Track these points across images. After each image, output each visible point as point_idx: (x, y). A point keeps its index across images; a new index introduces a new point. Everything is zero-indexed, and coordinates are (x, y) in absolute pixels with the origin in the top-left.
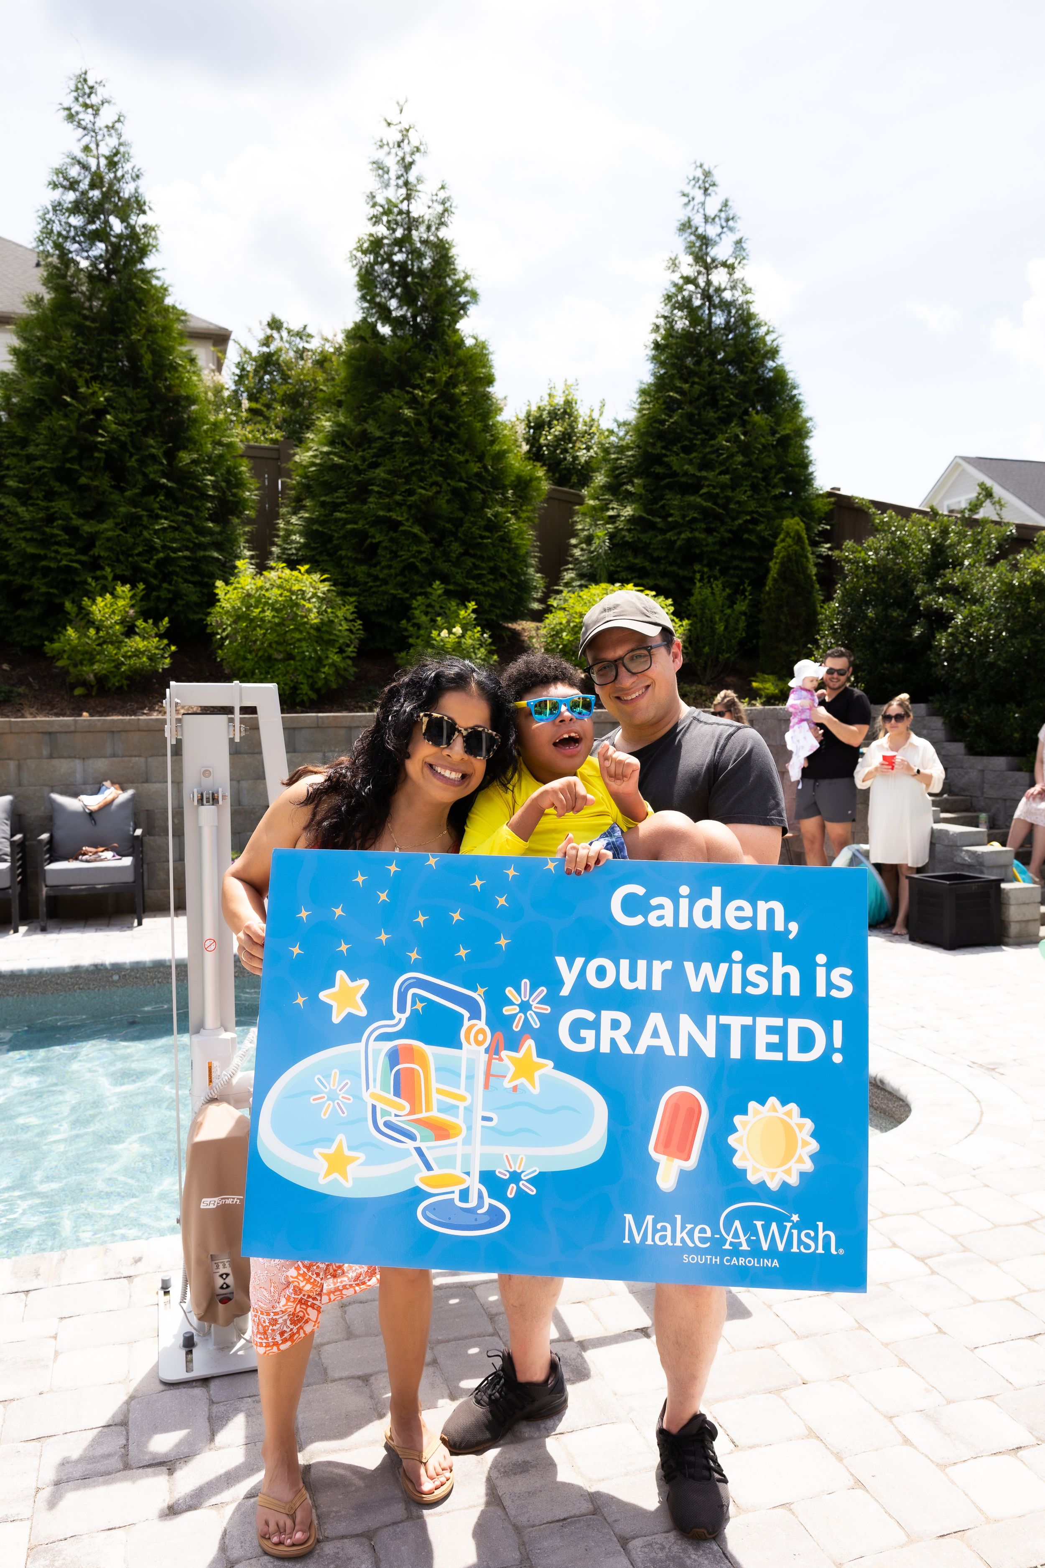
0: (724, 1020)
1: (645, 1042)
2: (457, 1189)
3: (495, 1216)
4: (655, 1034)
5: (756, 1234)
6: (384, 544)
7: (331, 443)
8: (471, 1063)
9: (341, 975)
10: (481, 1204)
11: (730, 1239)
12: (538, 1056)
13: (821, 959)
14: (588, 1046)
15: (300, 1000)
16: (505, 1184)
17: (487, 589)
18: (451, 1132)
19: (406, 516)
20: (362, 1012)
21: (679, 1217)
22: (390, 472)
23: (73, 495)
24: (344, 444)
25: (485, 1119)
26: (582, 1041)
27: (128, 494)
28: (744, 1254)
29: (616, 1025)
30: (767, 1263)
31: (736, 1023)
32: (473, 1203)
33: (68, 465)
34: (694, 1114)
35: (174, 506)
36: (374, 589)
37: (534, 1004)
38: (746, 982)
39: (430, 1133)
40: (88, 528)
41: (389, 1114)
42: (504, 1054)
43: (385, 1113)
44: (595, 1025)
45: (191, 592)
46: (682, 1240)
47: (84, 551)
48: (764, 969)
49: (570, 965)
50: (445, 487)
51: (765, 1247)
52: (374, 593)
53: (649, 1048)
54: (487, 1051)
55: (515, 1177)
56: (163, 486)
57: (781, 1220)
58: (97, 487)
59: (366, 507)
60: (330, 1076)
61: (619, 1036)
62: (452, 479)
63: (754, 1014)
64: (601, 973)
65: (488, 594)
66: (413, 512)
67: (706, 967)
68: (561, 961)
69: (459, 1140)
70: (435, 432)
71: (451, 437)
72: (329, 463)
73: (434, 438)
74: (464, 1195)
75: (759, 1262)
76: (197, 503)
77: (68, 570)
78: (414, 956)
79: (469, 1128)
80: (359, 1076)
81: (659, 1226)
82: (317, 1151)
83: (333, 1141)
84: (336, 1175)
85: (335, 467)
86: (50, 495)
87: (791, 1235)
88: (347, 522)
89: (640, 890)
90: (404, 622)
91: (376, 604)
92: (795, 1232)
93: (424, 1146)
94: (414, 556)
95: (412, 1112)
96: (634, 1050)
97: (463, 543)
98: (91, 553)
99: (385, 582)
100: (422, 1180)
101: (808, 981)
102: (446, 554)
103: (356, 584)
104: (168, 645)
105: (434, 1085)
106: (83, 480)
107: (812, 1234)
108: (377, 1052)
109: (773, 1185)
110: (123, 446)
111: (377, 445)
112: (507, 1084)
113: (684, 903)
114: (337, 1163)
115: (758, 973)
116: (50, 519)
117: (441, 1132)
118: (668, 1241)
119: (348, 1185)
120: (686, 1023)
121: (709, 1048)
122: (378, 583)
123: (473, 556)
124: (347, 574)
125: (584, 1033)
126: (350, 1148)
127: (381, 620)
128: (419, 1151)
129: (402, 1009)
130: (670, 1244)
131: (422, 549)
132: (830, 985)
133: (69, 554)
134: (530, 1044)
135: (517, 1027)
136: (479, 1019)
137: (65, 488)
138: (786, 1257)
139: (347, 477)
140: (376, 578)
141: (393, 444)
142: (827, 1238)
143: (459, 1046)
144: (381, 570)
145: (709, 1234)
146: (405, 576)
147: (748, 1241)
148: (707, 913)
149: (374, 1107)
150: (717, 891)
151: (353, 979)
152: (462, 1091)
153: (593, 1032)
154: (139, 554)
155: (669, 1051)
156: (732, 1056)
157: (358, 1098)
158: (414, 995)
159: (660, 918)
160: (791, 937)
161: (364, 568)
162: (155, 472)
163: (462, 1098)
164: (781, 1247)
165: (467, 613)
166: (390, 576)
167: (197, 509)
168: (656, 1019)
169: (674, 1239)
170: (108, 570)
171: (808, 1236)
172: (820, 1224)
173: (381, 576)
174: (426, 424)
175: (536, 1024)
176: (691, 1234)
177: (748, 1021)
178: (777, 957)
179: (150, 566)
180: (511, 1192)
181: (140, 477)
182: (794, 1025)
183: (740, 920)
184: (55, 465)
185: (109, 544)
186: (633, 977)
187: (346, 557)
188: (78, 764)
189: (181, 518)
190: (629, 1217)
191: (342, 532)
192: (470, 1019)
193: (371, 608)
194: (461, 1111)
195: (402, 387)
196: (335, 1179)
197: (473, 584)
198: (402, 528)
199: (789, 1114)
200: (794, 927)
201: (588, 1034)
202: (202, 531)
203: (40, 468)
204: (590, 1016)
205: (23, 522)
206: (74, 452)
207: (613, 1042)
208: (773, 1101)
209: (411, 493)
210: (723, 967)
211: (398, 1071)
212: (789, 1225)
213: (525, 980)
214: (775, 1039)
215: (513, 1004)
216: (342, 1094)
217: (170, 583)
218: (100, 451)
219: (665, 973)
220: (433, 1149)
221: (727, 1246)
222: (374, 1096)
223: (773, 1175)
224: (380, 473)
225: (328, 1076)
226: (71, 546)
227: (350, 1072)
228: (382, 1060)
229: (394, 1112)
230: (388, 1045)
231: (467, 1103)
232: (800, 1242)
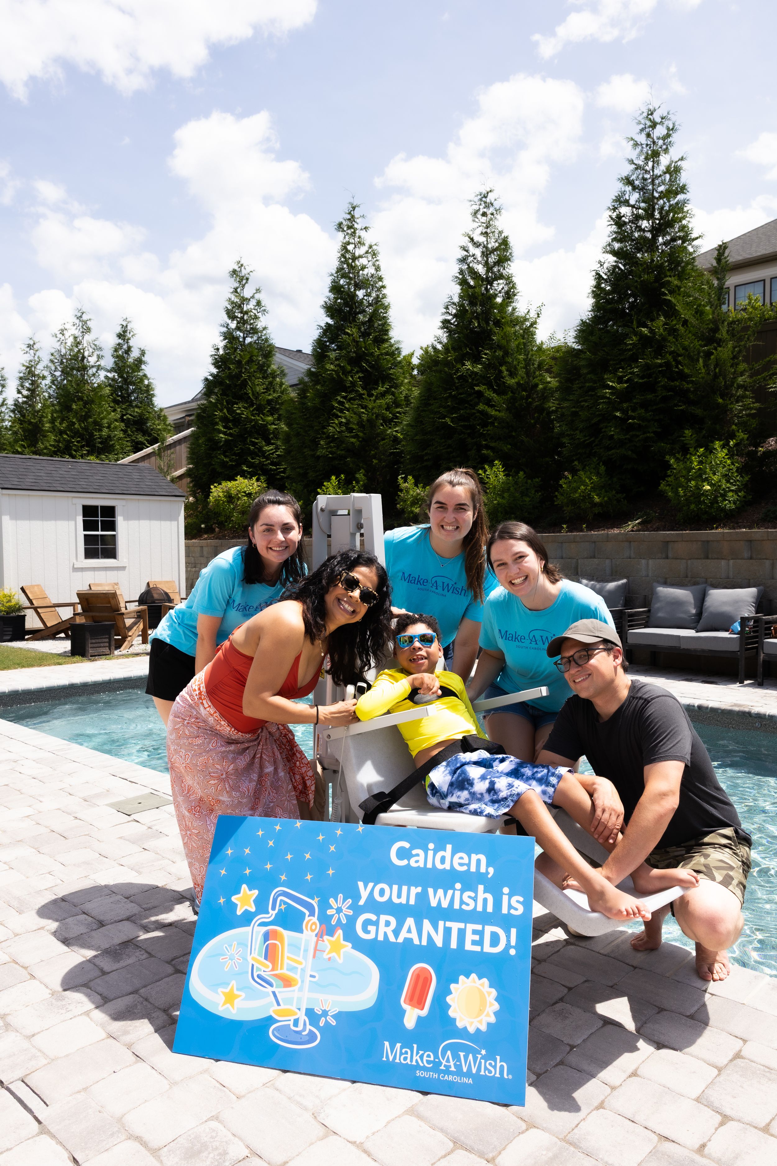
0: (449, 924)
1: (403, 935)
2: (292, 1018)
3: (312, 1037)
4: (409, 931)
5: (460, 1061)
8: (307, 942)
9: (244, 887)
10: (304, 1029)
11: (444, 1062)
12: (344, 940)
13: (506, 890)
14: (371, 936)
15: (222, 901)
16: (319, 1017)
18: (293, 983)
20: (253, 909)
21: (415, 1046)
25: (312, 976)
26: (368, 932)
28: (452, 1073)
29: (388, 924)
30: (465, 1080)
31: (455, 926)
32: (300, 1028)
34: (427, 981)
37: (344, 909)
38: (462, 902)
39: (281, 983)
41: (260, 970)
42: (326, 938)
43: (259, 969)
44: (376, 923)
46: (417, 1060)
48: (472, 894)
49: (366, 887)
51: (465, 1070)
53: (405, 939)
54: (316, 935)
55: (325, 1013)
57: (475, 1052)
60: (231, 945)
61: (389, 930)
63: (466, 922)
64: (382, 892)
67: (440, 892)
68: (361, 884)
69: (296, 988)
74: (296, 1022)
75: (460, 1080)
78: (283, 878)
79: (303, 982)
80: (247, 946)
81: (403, 1051)
82: (220, 990)
83: (229, 984)
84: (228, 1005)
87: (480, 1063)
89: (407, 845)
92: (483, 1061)
93: (277, 991)
95: (273, 970)
96: (396, 939)
100: (274, 1011)
101: (498, 904)
105: (286, 954)
107: (493, 1064)
108: (258, 933)
109: (471, 1030)
112: (326, 956)
113: (430, 853)
114: (230, 998)
115: (469, 897)
117: (287, 982)
118: (408, 1061)
119: (234, 1012)
120: (427, 925)
121: (439, 941)
125: (370, 928)
126: (238, 990)
128: (274, 993)
129: (273, 909)
130: (409, 1063)
132: (510, 907)
134: (340, 933)
135: (333, 922)
136: (314, 916)
138: (477, 1077)
142: (502, 1067)
143: (301, 932)
145: (432, 1059)
147: (455, 1064)
148: (443, 860)
149: (253, 965)
150: (449, 847)
151: (250, 890)
152: (300, 959)
153: (375, 927)
155: (416, 942)
156: (452, 947)
157: (245, 959)
158: (281, 900)
159: (417, 862)
160: (489, 876)
163: (300, 963)
164: (474, 1071)
168: (410, 922)
169: (411, 1061)
171: (490, 1064)
172: (498, 1058)
175: (344, 921)
176: (421, 1057)
177: (462, 925)
178: (481, 888)
180: (322, 1024)
182: (489, 929)
183: (461, 865)
186: (399, 896)
190: (387, 1044)
192: (309, 916)
194: (299, 970)
196: (228, 1008)
199: (483, 985)
200: (491, 870)
201: (372, 928)
204: (374, 917)
207: (385, 934)
208: (473, 976)
210: (450, 892)
211: (268, 945)
212: (479, 1056)
213: (340, 894)
214: (477, 938)
215: (333, 908)
216: (237, 957)
219: (417, 894)
220: (282, 993)
221: (442, 1067)
222: (253, 959)
223: (472, 1023)
225: (230, 946)
227: (242, 944)
228: (260, 938)
229: (263, 969)
230: (264, 929)
231: (302, 966)
232: (486, 1068)
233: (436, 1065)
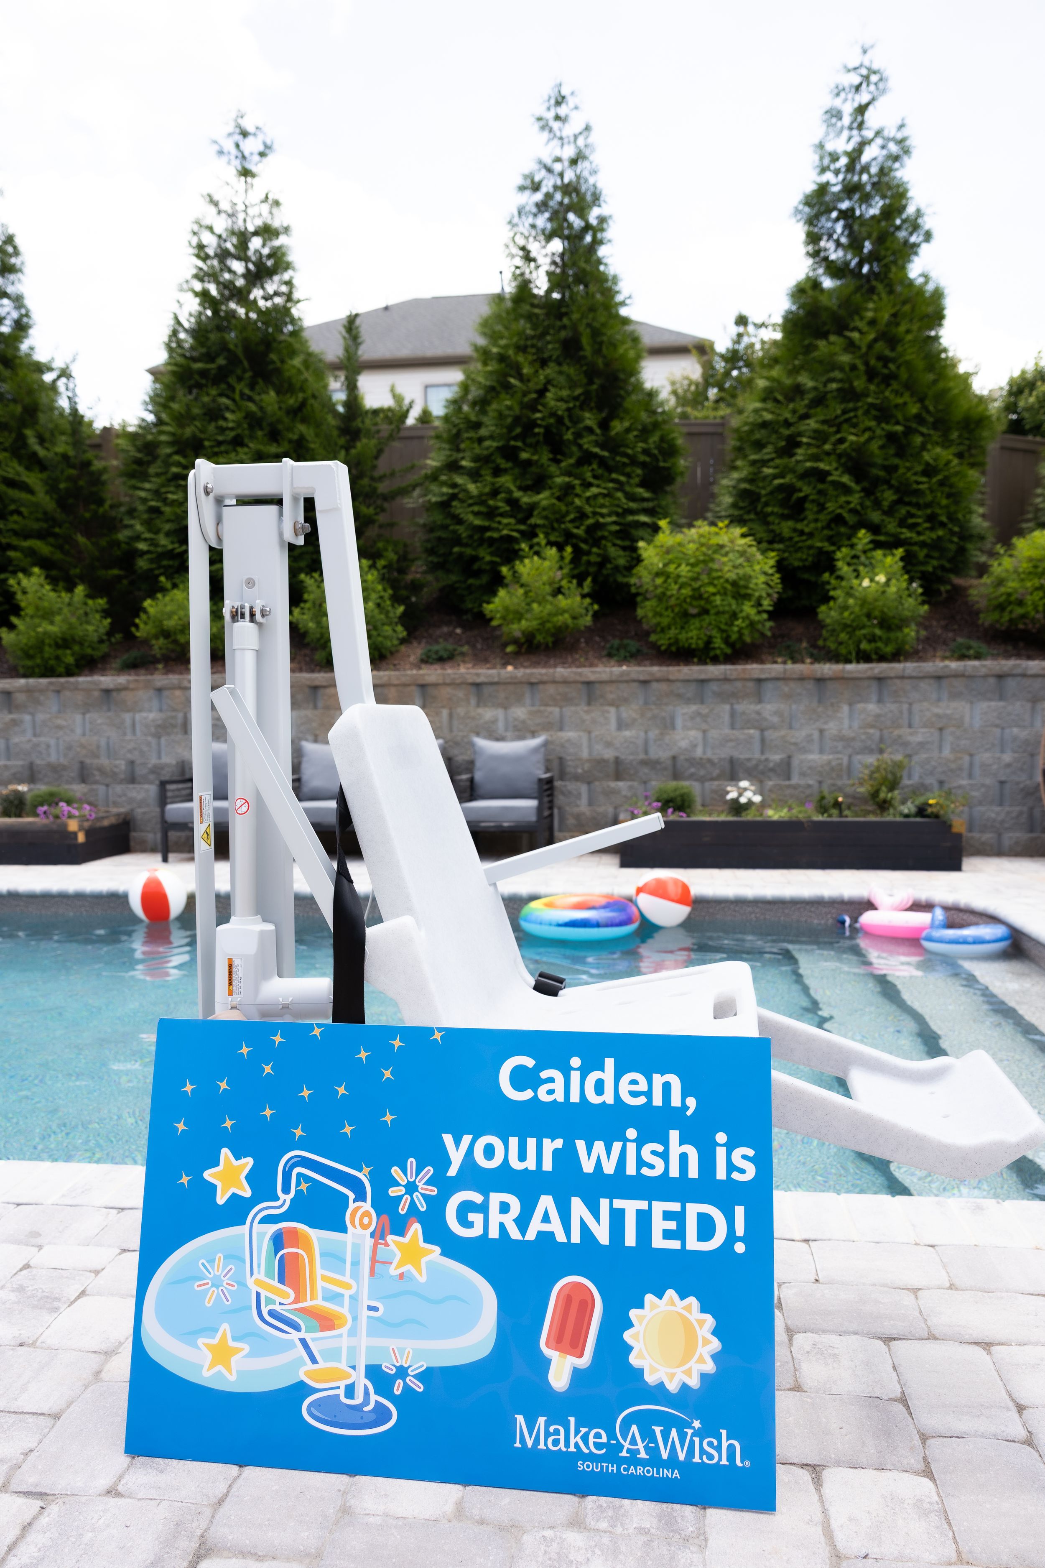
0: (618, 1203)
1: (536, 1226)
2: (342, 1384)
3: (381, 1414)
4: (546, 1219)
5: (655, 1441)
8: (356, 1248)
9: (225, 1153)
10: (366, 1401)
11: (626, 1445)
12: (426, 1241)
13: (721, 1138)
14: (476, 1231)
15: (185, 1180)
16: (391, 1379)
18: (337, 1322)
20: (247, 1193)
21: (572, 1420)
25: (371, 1308)
26: (470, 1225)
28: (643, 1463)
29: (505, 1208)
30: (667, 1473)
31: (631, 1207)
32: (359, 1400)
34: (587, 1306)
37: (421, 1185)
38: (641, 1163)
39: (315, 1323)
41: (274, 1302)
42: (390, 1238)
43: (269, 1301)
44: (483, 1209)
46: (576, 1444)
48: (660, 1148)
49: (457, 1143)
51: (665, 1455)
53: (540, 1233)
54: (372, 1235)
55: (402, 1372)
57: (681, 1426)
60: (213, 1261)
61: (509, 1220)
63: (650, 1198)
64: (489, 1152)
67: (599, 1146)
68: (448, 1139)
69: (344, 1331)
74: (350, 1391)
75: (658, 1473)
78: (298, 1132)
79: (355, 1319)
80: (244, 1261)
81: (552, 1429)
82: (201, 1341)
83: (217, 1330)
84: (220, 1368)
87: (692, 1443)
89: (529, 1062)
92: (697, 1440)
93: (308, 1337)
95: (297, 1300)
96: (523, 1236)
100: (307, 1373)
101: (707, 1162)
105: (319, 1271)
107: (715, 1443)
108: (261, 1235)
109: (672, 1387)
112: (393, 1271)
113: (575, 1076)
114: (222, 1354)
115: (654, 1153)
117: (326, 1322)
119: (233, 1378)
120: (578, 1208)
121: (602, 1234)
125: (472, 1217)
126: (235, 1339)
128: (303, 1341)
129: (286, 1190)
130: (564, 1449)
132: (731, 1167)
134: (416, 1228)
135: (403, 1210)
136: (365, 1201)
138: (687, 1467)
142: (731, 1448)
143: (344, 1230)
145: (604, 1439)
147: (646, 1448)
148: (599, 1087)
149: (258, 1295)
150: (609, 1063)
151: (237, 1158)
152: (347, 1279)
153: (482, 1216)
155: (561, 1237)
156: (627, 1244)
157: (243, 1284)
158: (299, 1175)
159: (551, 1092)
160: (689, 1113)
163: (348, 1286)
164: (682, 1457)
168: (546, 1202)
169: (567, 1444)
171: (710, 1444)
172: (724, 1432)
175: (423, 1207)
176: (585, 1438)
177: (643, 1205)
178: (674, 1135)
180: (398, 1388)
182: (693, 1210)
183: (634, 1094)
186: (522, 1157)
190: (520, 1418)
192: (355, 1201)
194: (347, 1300)
196: (219, 1372)
199: (688, 1308)
200: (691, 1102)
201: (476, 1218)
204: (478, 1198)
207: (502, 1226)
208: (670, 1293)
210: (617, 1146)
211: (282, 1256)
212: (690, 1432)
213: (411, 1159)
214: (672, 1225)
215: (399, 1185)
216: (226, 1280)
219: (556, 1152)
220: (318, 1340)
221: (624, 1454)
222: (258, 1282)
223: (672, 1376)
225: (212, 1261)
227: (233, 1257)
228: (266, 1244)
229: (278, 1299)
230: (273, 1228)
231: (353, 1291)
232: (702, 1451)
233: (612, 1452)
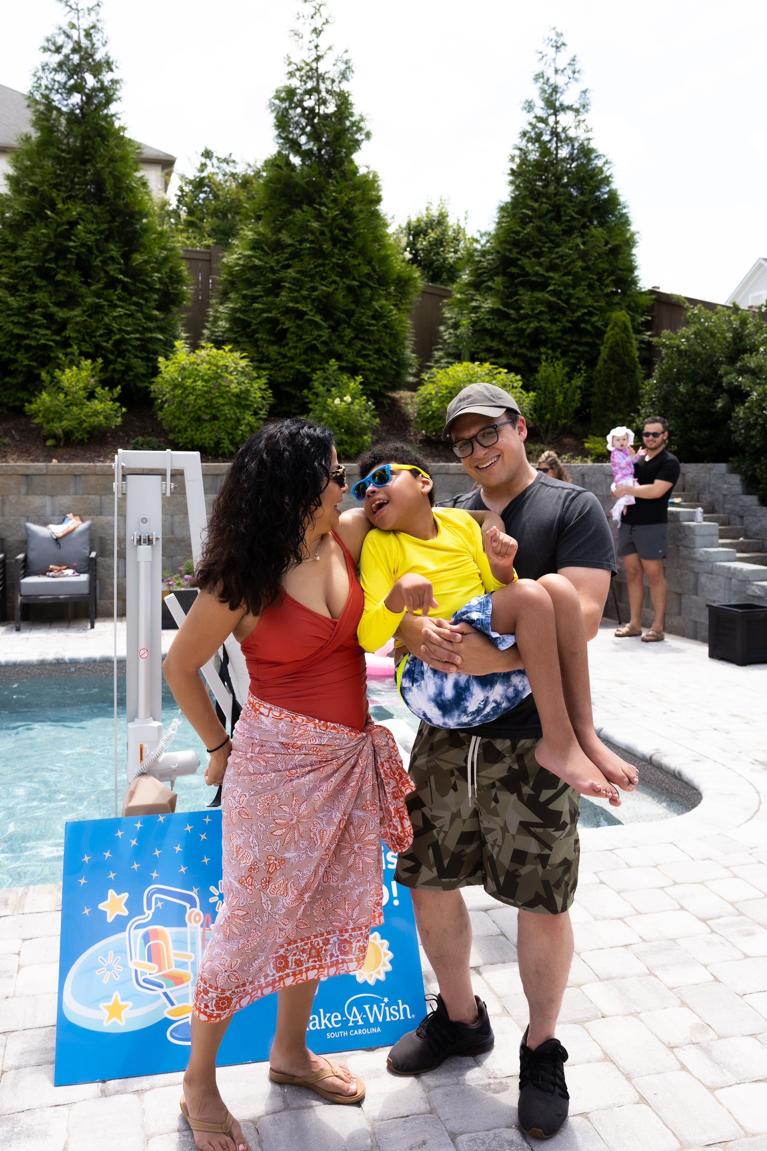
5: (366, 1014)
6: (292, 330)
7: (253, 248)
8: (193, 935)
9: (111, 892)
11: (351, 1019)
15: (87, 911)
17: (372, 366)
18: (184, 979)
19: (310, 307)
20: (125, 913)
21: (321, 1010)
22: (298, 272)
23: (50, 288)
24: (263, 249)
27: (93, 288)
28: (361, 1027)
30: (374, 1030)
33: (47, 265)
35: (128, 297)
36: (283, 365)
39: (172, 982)
40: (61, 314)
41: (146, 974)
43: (143, 973)
45: (140, 366)
46: (325, 1024)
47: (58, 332)
50: (341, 284)
51: (372, 1021)
52: (283, 367)
54: (202, 926)
56: (120, 281)
57: (378, 1002)
58: (69, 282)
59: (278, 299)
60: (107, 956)
62: (347, 278)
65: (373, 370)
66: (316, 304)
70: (335, 241)
71: (347, 245)
72: (251, 264)
73: (334, 245)
75: (369, 1031)
76: (146, 295)
77: (45, 347)
78: (155, 875)
80: (126, 953)
81: (311, 1018)
82: (101, 1005)
83: (111, 997)
84: (114, 1019)
85: (255, 267)
86: (33, 288)
87: (385, 1011)
88: (263, 311)
90: (306, 391)
91: (284, 377)
92: (387, 1008)
93: (168, 991)
94: (315, 339)
95: (160, 970)
97: (354, 329)
98: (63, 334)
99: (292, 359)
100: (169, 1013)
102: (340, 338)
103: (269, 360)
104: (120, 407)
105: (172, 951)
106: (59, 277)
107: (396, 1008)
108: (136, 936)
109: (372, 982)
110: (90, 250)
111: (289, 250)
114: (115, 1011)
116: (33, 307)
117: (178, 980)
118: (317, 1027)
119: (122, 1024)
122: (286, 360)
123: (362, 339)
124: (262, 352)
126: (123, 1000)
127: (288, 389)
128: (165, 994)
129: (149, 908)
130: (319, 1028)
131: (322, 333)
133: (46, 335)
136: (196, 907)
137: (44, 283)
138: (383, 1024)
139: (264, 276)
140: (285, 356)
141: (301, 249)
142: (405, 1009)
143: (185, 925)
144: (289, 350)
145: (340, 1018)
146: (308, 355)
147: (362, 1018)
149: (136, 971)
151: (118, 894)
152: (189, 953)
154: (101, 336)
157: (126, 966)
158: (156, 898)
161: (275, 348)
162: (114, 270)
163: (190, 958)
164: (380, 1019)
165: (355, 384)
166: (296, 354)
167: (146, 300)
169: (320, 1025)
170: (75, 347)
171: (394, 1009)
172: (400, 1001)
173: (289, 354)
174: (328, 234)
176: (329, 1020)
179: (109, 345)
181: (102, 275)
184: (37, 265)
185: (77, 327)
187: (262, 339)
188: (48, 500)
189: (133, 307)
191: (259, 320)
192: (190, 908)
193: (281, 380)
194: (189, 965)
195: (310, 204)
196: (114, 1021)
197: (361, 362)
198: (307, 317)
202: (150, 318)
203: (25, 267)
205: (11, 309)
206: (52, 255)
209: (314, 289)
211: (149, 947)
212: (383, 1005)
216: (115, 966)
217: (123, 359)
218: (72, 253)
220: (173, 991)
221: (351, 1024)
222: (136, 964)
223: (371, 977)
224: (291, 272)
226: (47, 328)
227: (120, 951)
228: (139, 940)
229: (148, 972)
230: (142, 931)
231: (193, 959)
232: (391, 1014)
233: (344, 1023)
